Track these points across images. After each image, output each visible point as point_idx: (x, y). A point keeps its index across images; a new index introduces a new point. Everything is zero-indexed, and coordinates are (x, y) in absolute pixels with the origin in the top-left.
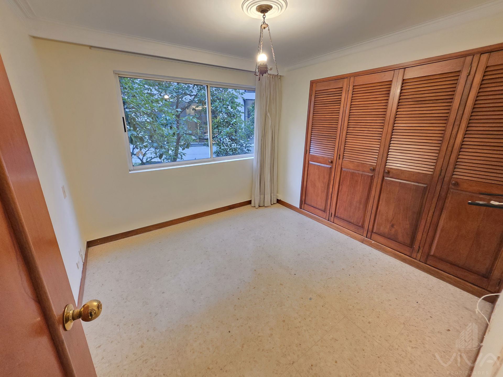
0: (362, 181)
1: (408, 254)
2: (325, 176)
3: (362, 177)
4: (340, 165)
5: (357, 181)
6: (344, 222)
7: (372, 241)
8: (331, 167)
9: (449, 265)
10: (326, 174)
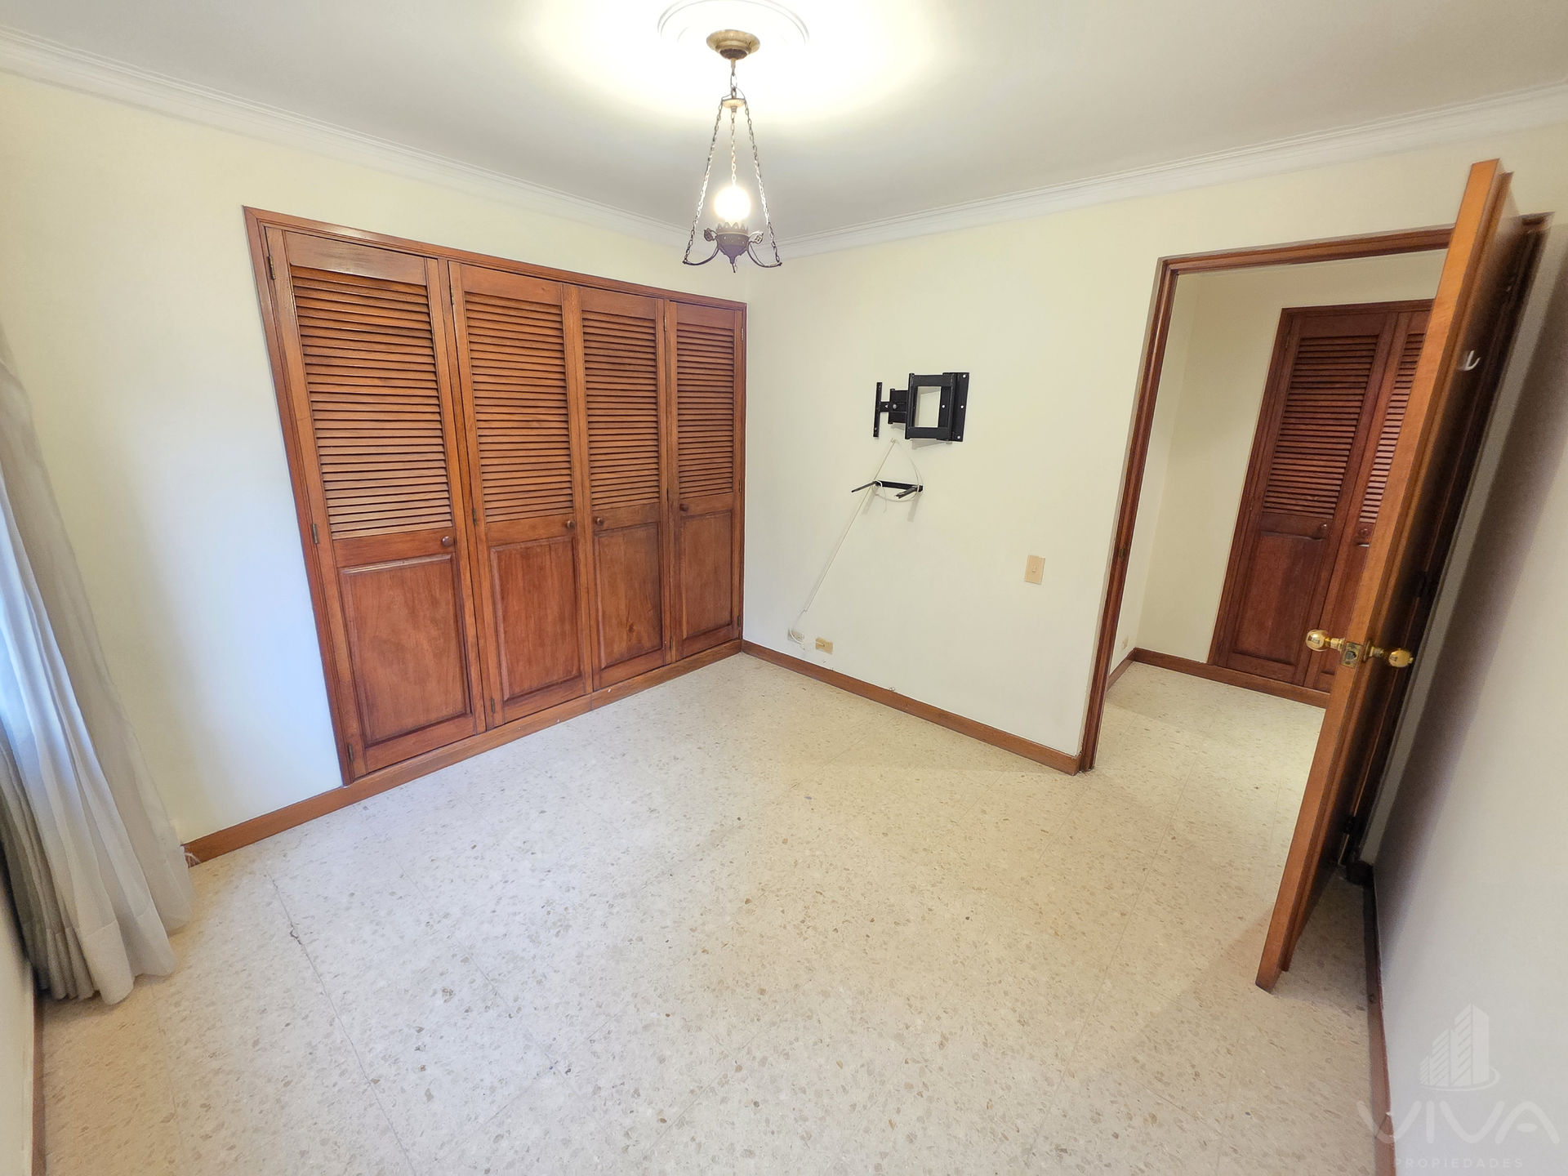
0: (553, 564)
1: (659, 663)
2: (438, 595)
3: (553, 553)
4: (481, 540)
5: (542, 568)
6: (535, 696)
7: (604, 690)
8: (451, 560)
9: (702, 637)
10: (438, 591)
